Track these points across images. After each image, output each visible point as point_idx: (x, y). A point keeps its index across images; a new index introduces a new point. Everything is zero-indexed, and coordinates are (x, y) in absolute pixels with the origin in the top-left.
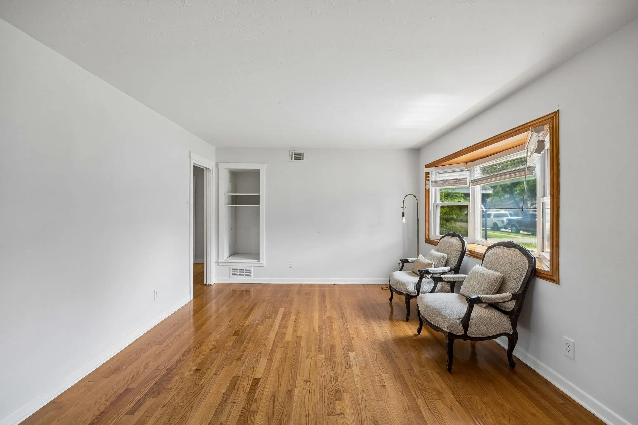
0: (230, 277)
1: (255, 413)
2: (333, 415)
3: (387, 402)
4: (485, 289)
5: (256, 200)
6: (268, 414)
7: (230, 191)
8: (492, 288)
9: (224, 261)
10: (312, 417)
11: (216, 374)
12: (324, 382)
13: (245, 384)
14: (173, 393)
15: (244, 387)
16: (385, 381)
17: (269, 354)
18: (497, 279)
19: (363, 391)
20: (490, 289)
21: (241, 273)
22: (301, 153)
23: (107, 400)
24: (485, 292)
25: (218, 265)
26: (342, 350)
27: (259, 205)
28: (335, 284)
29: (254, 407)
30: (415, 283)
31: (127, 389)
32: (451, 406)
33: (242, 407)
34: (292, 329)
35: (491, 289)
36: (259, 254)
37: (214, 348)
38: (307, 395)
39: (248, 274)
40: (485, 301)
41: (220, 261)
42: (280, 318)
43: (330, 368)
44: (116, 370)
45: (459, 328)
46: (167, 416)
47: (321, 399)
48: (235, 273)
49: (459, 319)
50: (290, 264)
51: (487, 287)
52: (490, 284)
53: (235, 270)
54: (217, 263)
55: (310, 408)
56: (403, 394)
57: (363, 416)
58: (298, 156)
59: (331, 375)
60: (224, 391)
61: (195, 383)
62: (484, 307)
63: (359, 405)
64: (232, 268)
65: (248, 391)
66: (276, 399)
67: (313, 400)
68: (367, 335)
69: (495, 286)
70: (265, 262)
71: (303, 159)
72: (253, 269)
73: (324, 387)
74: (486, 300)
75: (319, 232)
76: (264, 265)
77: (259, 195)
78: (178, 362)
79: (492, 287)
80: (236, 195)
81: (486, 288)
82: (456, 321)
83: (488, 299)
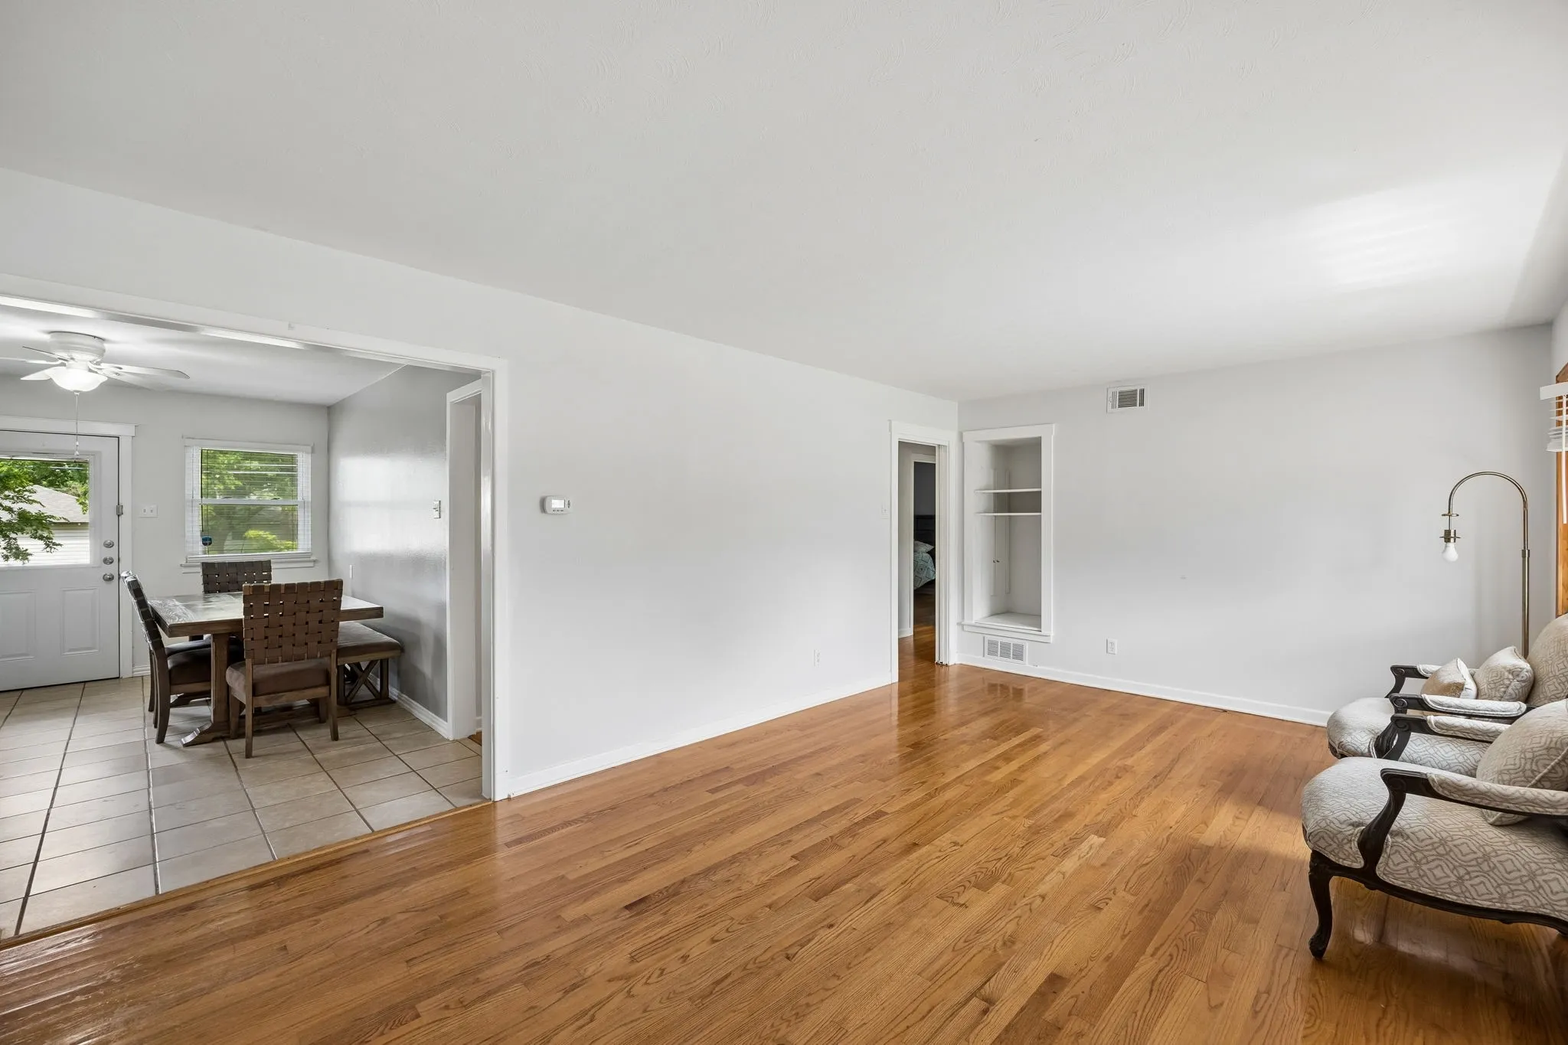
0: (984, 656)
1: (841, 848)
2: (947, 901)
3: (1069, 931)
4: (1508, 770)
5: (1034, 502)
6: (854, 856)
7: (992, 483)
8: (1533, 771)
9: (973, 622)
10: (912, 887)
11: (835, 787)
12: (984, 856)
13: (861, 812)
14: (770, 788)
15: (857, 814)
16: (1110, 902)
17: (936, 789)
18: (1558, 746)
19: (1043, 897)
20: (1524, 771)
21: (1005, 651)
22: (1136, 390)
23: (701, 771)
24: (1506, 777)
25: (963, 629)
26: (1082, 826)
27: (1040, 512)
28: (1225, 711)
29: (846, 841)
30: (1377, 731)
31: (727, 768)
32: (1222, 1004)
33: (830, 835)
34: (1018, 765)
35: (1529, 773)
36: (1041, 616)
37: (863, 756)
38: (937, 860)
39: (1019, 655)
40: (1447, 793)
41: (966, 622)
42: (1017, 743)
43: (1021, 843)
44: (733, 744)
45: (1347, 847)
46: (742, 809)
47: (952, 875)
48: (992, 649)
49: (1355, 825)
50: (1109, 645)
51: (1515, 764)
52: (1529, 755)
53: (993, 644)
54: (961, 625)
55: (922, 877)
56: (1125, 936)
57: (996, 925)
58: (1129, 399)
59: (1011, 851)
60: (826, 808)
61: (801, 788)
62: (1491, 820)
63: (1010, 909)
64: (988, 638)
65: (856, 821)
66: (884, 845)
67: (936, 870)
68: (1177, 823)
69: (1545, 766)
70: (1052, 635)
71: (1142, 404)
72: (1027, 646)
73: (978, 861)
74: (1450, 792)
75: (1183, 578)
76: (1051, 641)
77: (1040, 492)
78: (802, 757)
79: (1534, 768)
80: (1009, 494)
81: (1512, 767)
82: (1344, 826)
83: (1462, 791)
